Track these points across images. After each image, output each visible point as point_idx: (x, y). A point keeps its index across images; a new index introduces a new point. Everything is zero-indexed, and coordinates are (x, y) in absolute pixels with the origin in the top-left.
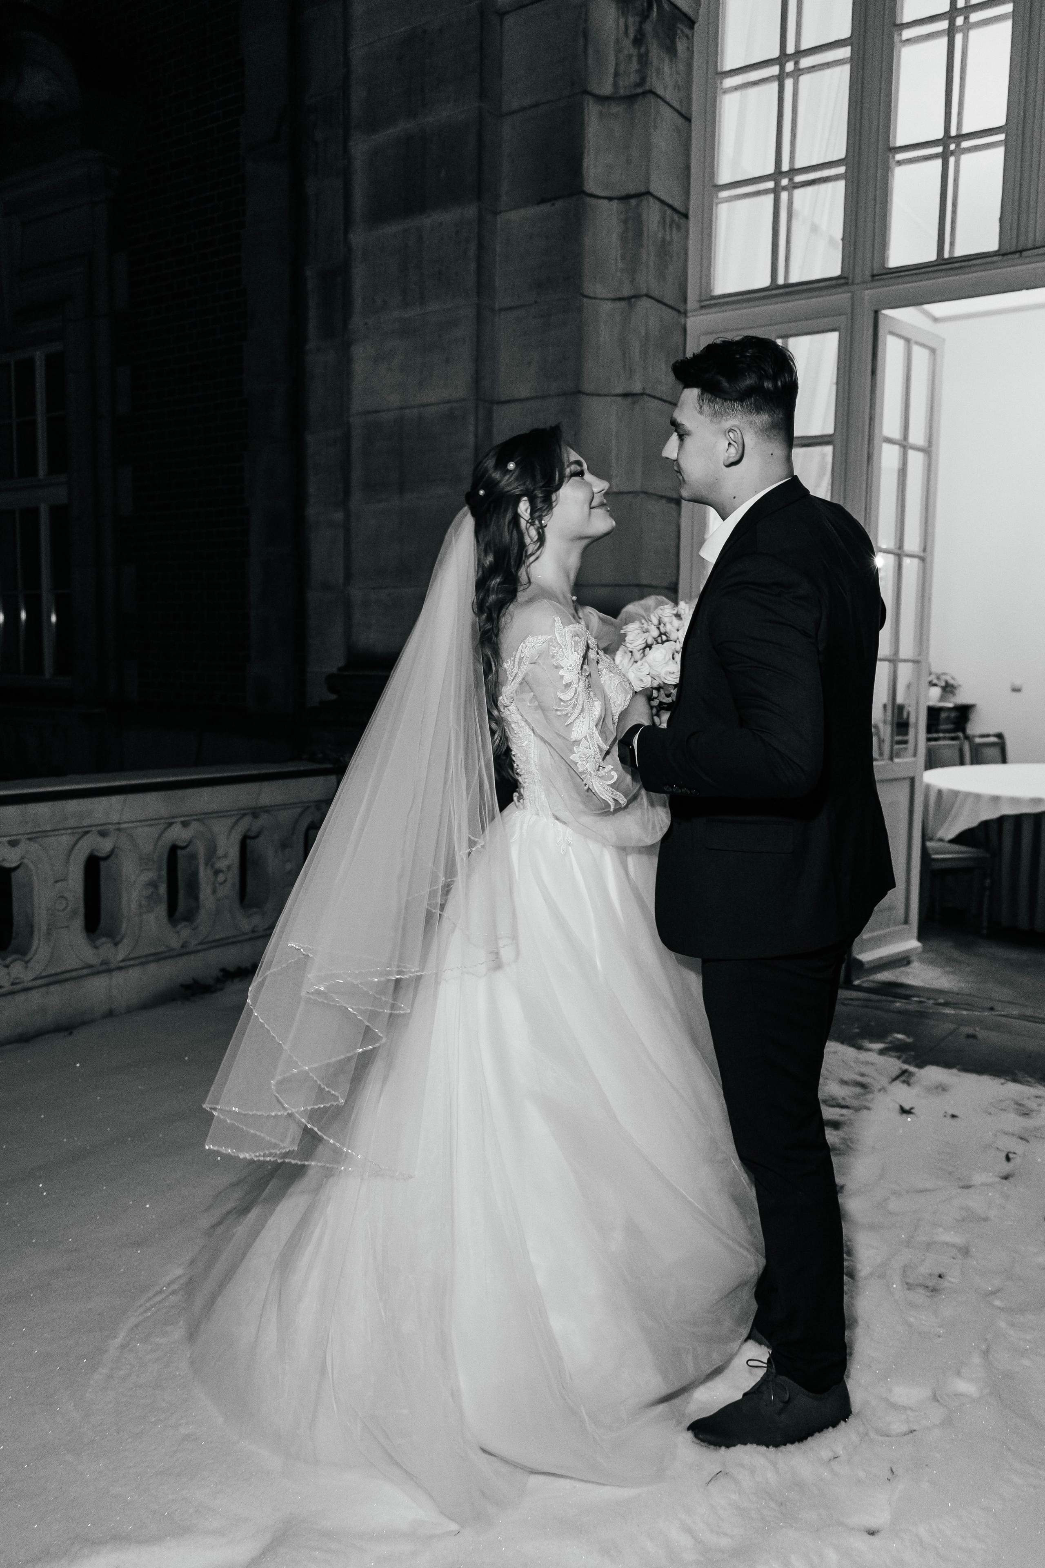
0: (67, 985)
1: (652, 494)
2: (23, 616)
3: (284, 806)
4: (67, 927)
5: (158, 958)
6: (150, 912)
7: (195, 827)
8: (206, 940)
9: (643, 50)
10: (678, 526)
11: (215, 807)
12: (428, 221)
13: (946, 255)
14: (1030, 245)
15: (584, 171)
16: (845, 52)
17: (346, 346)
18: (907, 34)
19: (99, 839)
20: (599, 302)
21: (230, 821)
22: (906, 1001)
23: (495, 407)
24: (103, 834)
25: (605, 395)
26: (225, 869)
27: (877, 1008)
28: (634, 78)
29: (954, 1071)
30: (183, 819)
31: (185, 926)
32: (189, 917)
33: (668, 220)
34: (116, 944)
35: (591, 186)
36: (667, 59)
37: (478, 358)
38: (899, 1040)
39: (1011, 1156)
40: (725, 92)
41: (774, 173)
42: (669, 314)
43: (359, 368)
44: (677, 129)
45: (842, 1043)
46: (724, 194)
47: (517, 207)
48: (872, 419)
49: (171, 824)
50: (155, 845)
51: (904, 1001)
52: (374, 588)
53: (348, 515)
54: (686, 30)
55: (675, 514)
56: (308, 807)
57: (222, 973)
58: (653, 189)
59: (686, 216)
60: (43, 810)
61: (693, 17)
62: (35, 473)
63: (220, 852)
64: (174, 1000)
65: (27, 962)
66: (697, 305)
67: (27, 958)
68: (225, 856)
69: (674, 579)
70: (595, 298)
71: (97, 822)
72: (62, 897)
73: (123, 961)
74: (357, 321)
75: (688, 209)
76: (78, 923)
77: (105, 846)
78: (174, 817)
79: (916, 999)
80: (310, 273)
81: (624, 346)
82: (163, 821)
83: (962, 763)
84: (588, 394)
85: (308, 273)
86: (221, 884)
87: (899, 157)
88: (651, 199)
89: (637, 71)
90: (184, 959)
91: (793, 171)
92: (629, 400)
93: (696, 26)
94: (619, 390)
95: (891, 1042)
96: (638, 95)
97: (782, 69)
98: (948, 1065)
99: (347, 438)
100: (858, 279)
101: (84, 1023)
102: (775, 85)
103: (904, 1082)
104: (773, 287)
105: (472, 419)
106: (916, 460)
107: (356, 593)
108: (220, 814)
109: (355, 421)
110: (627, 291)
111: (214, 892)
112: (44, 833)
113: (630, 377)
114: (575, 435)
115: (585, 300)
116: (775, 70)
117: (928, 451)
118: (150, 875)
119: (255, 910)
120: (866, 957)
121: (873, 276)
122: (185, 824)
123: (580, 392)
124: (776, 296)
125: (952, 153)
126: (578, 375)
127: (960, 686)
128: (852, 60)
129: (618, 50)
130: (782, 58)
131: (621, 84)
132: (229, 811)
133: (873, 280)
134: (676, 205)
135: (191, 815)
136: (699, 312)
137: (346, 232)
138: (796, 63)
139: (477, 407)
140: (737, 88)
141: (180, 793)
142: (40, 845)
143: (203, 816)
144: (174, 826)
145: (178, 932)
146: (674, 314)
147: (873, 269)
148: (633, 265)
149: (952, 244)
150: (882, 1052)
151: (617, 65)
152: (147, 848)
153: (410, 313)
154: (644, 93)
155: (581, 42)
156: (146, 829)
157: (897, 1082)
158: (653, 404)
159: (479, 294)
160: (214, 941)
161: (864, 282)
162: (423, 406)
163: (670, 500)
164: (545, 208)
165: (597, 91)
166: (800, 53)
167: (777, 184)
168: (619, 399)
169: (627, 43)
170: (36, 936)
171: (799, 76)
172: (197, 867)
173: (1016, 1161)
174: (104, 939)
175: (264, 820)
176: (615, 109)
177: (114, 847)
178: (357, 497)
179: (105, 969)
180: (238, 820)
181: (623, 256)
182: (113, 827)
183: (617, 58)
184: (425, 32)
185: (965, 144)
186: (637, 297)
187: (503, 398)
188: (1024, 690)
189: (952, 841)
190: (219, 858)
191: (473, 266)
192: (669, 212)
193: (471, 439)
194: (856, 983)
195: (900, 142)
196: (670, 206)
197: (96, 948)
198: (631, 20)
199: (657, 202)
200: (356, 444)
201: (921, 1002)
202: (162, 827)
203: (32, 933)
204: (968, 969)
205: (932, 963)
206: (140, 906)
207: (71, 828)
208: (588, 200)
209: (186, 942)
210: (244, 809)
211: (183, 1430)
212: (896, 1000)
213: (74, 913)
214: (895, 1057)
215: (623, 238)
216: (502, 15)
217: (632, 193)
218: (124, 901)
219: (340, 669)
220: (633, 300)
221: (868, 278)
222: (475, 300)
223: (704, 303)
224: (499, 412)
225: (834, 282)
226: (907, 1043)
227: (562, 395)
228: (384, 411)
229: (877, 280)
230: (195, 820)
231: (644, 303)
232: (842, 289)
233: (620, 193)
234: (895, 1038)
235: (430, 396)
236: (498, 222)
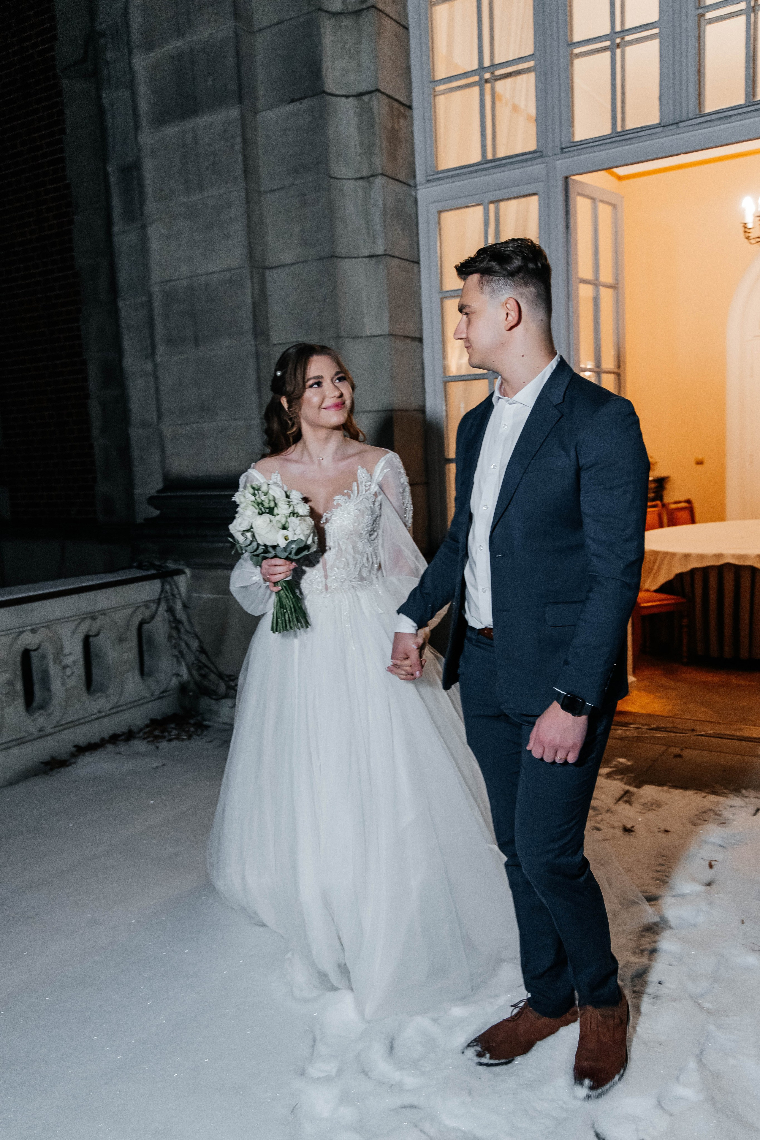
1: (398, 335)
3: (117, 608)
5: (20, 742)
6: (9, 706)
7: (42, 633)
8: (60, 724)
10: (422, 359)
11: (58, 614)
12: (201, 122)
13: (619, 129)
14: (684, 118)
15: (324, 76)
17: (144, 228)
20: (344, 181)
21: (73, 625)
22: (627, 728)
23: (267, 272)
25: (355, 258)
26: (71, 665)
29: (666, 788)
30: (31, 627)
31: (41, 714)
32: (43, 707)
33: (395, 112)
35: (330, 87)
37: (250, 233)
38: (622, 764)
39: (713, 863)
41: (478, 69)
42: (401, 188)
43: (155, 245)
44: (397, 38)
46: (441, 88)
47: (273, 107)
48: (568, 265)
49: (21, 633)
50: (10, 650)
51: (625, 728)
52: (181, 425)
53: (155, 365)
55: (418, 350)
56: (139, 607)
57: (74, 749)
58: (381, 87)
59: (410, 107)
63: (66, 651)
64: (35, 775)
66: (424, 181)
68: (71, 654)
69: (421, 403)
70: (340, 179)
74: (150, 208)
75: (411, 101)
78: (23, 627)
79: (634, 726)
81: (366, 214)
82: (14, 631)
83: (661, 526)
84: (340, 257)
85: (110, 169)
86: (69, 676)
87: (577, 51)
88: (380, 95)
90: (42, 741)
91: (494, 66)
92: (374, 260)
94: (366, 254)
95: (615, 766)
96: (363, 10)
98: (660, 784)
99: (150, 303)
100: (550, 152)
103: (626, 802)
104: (484, 161)
105: (248, 282)
106: (606, 295)
107: (167, 429)
108: (65, 620)
109: (155, 289)
110: (365, 174)
111: (64, 684)
113: (374, 242)
115: (333, 181)
117: (615, 287)
118: (6, 676)
119: (100, 694)
121: (562, 149)
122: (34, 631)
123: (334, 256)
124: (487, 169)
125: (618, 46)
126: (332, 242)
127: (656, 463)
131: (348, 1)
132: (72, 617)
133: (562, 153)
134: (401, 99)
135: (38, 624)
136: (426, 185)
137: (136, 135)
139: (252, 273)
141: (26, 606)
143: (48, 623)
144: (24, 633)
145: (34, 720)
146: (405, 188)
147: (561, 144)
148: (369, 150)
149: (623, 120)
150: (610, 776)
152: (2, 654)
153: (193, 198)
154: (368, 8)
157: (620, 802)
158: (395, 262)
159: (246, 180)
160: (68, 723)
161: (555, 154)
162: (209, 274)
163: (414, 339)
164: (295, 106)
165: (330, 9)
167: (481, 77)
168: (367, 259)
172: (48, 666)
173: (717, 867)
175: (101, 621)
176: (346, 22)
178: (161, 350)
180: (80, 624)
181: (361, 142)
185: (628, 38)
186: (374, 176)
187: (274, 265)
188: (705, 462)
189: (656, 591)
190: (65, 656)
191: (240, 157)
192: (396, 105)
193: (249, 300)
195: (576, 38)
196: (396, 100)
199: (384, 97)
200: (158, 308)
201: (636, 728)
202: (14, 635)
204: (674, 693)
205: (645, 690)
208: (329, 98)
209: (43, 727)
210: (83, 614)
212: (618, 728)
214: (619, 779)
215: (360, 128)
217: (364, 91)
219: (159, 491)
220: (371, 178)
221: (558, 151)
222: (243, 185)
223: (430, 178)
224: (271, 275)
225: (531, 156)
226: (628, 766)
227: (321, 259)
228: (178, 280)
229: (566, 152)
230: (42, 627)
231: (380, 181)
232: (539, 161)
233: (355, 91)
234: (618, 762)
235: (213, 266)
236: (258, 120)
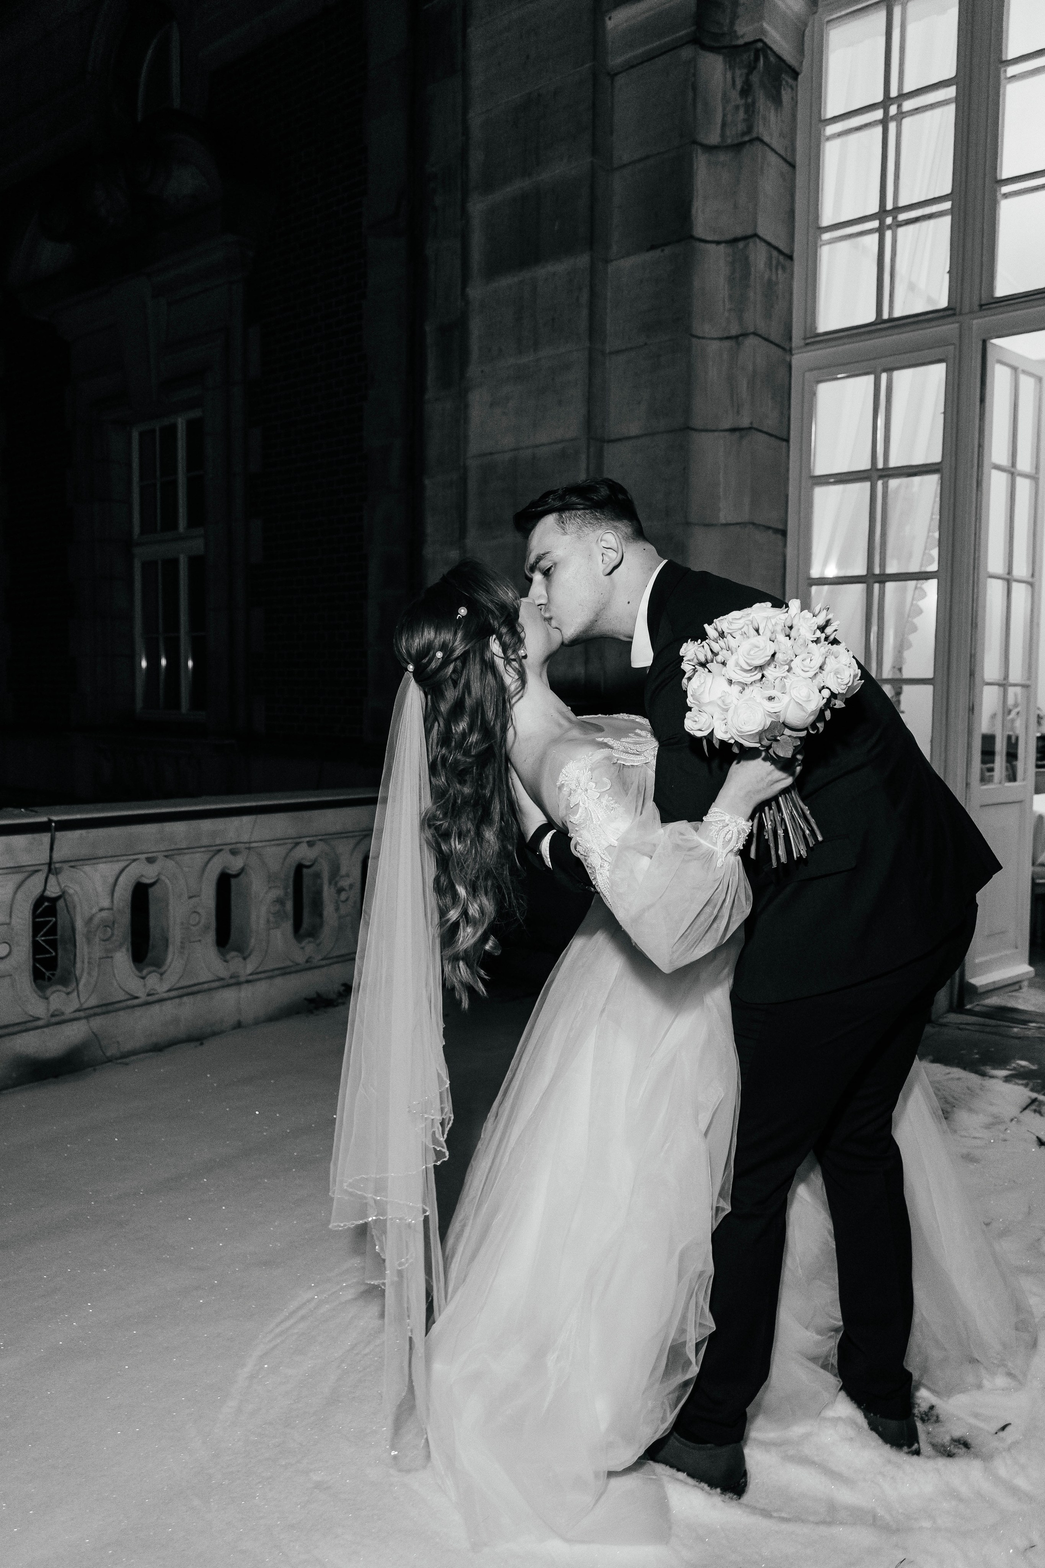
0: (199, 996)
1: (760, 525)
2: (164, 662)
4: (200, 941)
5: (284, 972)
6: (277, 928)
7: (320, 847)
8: (330, 955)
9: (750, 100)
10: (783, 555)
11: (338, 827)
12: (542, 271)
15: (693, 218)
16: (950, 92)
17: (464, 393)
18: (1012, 70)
19: (231, 858)
20: (709, 342)
21: (352, 842)
22: (1024, 1027)
23: (606, 446)
24: (234, 852)
25: (715, 431)
26: (347, 888)
27: (995, 1034)
28: (741, 127)
30: (308, 839)
31: (309, 942)
32: (313, 933)
33: (774, 263)
34: (245, 959)
35: (699, 231)
36: (773, 108)
37: (590, 399)
38: (1023, 1067)
40: (828, 139)
41: (879, 212)
42: (774, 352)
43: (475, 414)
44: (782, 175)
45: (965, 1069)
46: (826, 236)
47: (628, 254)
48: (981, 446)
49: (297, 844)
50: (283, 864)
51: (1021, 1026)
53: (464, 552)
54: (790, 81)
55: (781, 544)
57: (343, 988)
58: (761, 232)
59: (790, 257)
60: (179, 828)
61: (797, 69)
62: (175, 527)
63: (343, 871)
64: (298, 1013)
65: (162, 974)
66: (802, 343)
67: (162, 970)
68: (348, 875)
70: (703, 338)
71: (228, 841)
72: (195, 912)
73: (251, 974)
74: (474, 370)
75: (792, 252)
76: (211, 937)
77: (235, 864)
78: (300, 837)
79: (1033, 1024)
80: (429, 328)
81: (731, 380)
82: (290, 841)
84: (697, 430)
85: (428, 328)
86: (343, 902)
87: (1005, 189)
88: (758, 240)
89: (745, 120)
90: (308, 973)
91: (897, 210)
92: (737, 434)
93: (800, 77)
94: (727, 426)
95: (1014, 1069)
96: (744, 143)
97: (886, 113)
99: (464, 479)
100: (966, 309)
101: (214, 1034)
102: (879, 129)
103: (1035, 1111)
104: (879, 321)
105: (583, 457)
106: (1024, 486)
108: (343, 835)
109: (472, 464)
110: (734, 332)
111: (337, 909)
112: (180, 851)
113: (738, 412)
114: (684, 469)
115: (694, 340)
116: (879, 114)
117: (1034, 477)
118: (278, 892)
120: (979, 980)
121: (981, 306)
122: (311, 844)
123: (688, 428)
124: (881, 330)
126: (687, 411)
128: (957, 100)
129: (726, 99)
130: (887, 102)
131: (728, 133)
132: (352, 831)
133: (980, 309)
134: (782, 247)
135: (316, 836)
136: (805, 350)
137: (464, 287)
138: (900, 106)
139: (588, 445)
140: (840, 134)
141: (306, 814)
142: (177, 863)
143: (327, 837)
144: (301, 845)
145: (303, 948)
146: (779, 352)
147: (980, 299)
148: (739, 305)
150: (1007, 1079)
151: (724, 116)
152: (274, 866)
153: (524, 360)
154: (751, 141)
155: (690, 94)
156: (274, 848)
157: (1027, 1111)
158: (762, 437)
159: (591, 338)
161: (971, 312)
162: (537, 446)
163: (776, 531)
164: (656, 254)
165: (706, 142)
166: (903, 96)
167: (882, 223)
168: (726, 434)
169: (734, 95)
170: (171, 949)
171: (902, 119)
172: (321, 886)
174: (234, 954)
176: (722, 157)
177: (245, 865)
178: (472, 533)
179: (235, 982)
180: (361, 840)
181: (730, 296)
182: (242, 845)
183: (724, 109)
184: (539, 95)
186: (745, 335)
187: (613, 437)
190: (342, 876)
191: (585, 312)
192: (775, 254)
194: (968, 1007)
195: (1005, 174)
196: (776, 248)
197: (226, 961)
198: (738, 72)
199: (764, 244)
200: (472, 485)
201: (1040, 1028)
202: (290, 846)
203: (167, 946)
205: (1041, 987)
206: (268, 921)
207: (204, 847)
208: (697, 244)
209: (310, 958)
210: (365, 830)
211: (315, 1477)
212: (1014, 1025)
213: (207, 928)
214: (1022, 1084)
215: (731, 280)
216: (613, 76)
217: (740, 236)
218: (253, 917)
220: (741, 338)
221: (976, 308)
222: (587, 344)
223: (808, 341)
224: (610, 450)
225: (941, 314)
226: (1032, 1070)
227: (671, 431)
228: (499, 453)
229: (984, 310)
230: (320, 840)
231: (752, 341)
232: (950, 320)
233: (728, 236)
234: (1018, 1064)
235: (543, 437)
236: (609, 270)
